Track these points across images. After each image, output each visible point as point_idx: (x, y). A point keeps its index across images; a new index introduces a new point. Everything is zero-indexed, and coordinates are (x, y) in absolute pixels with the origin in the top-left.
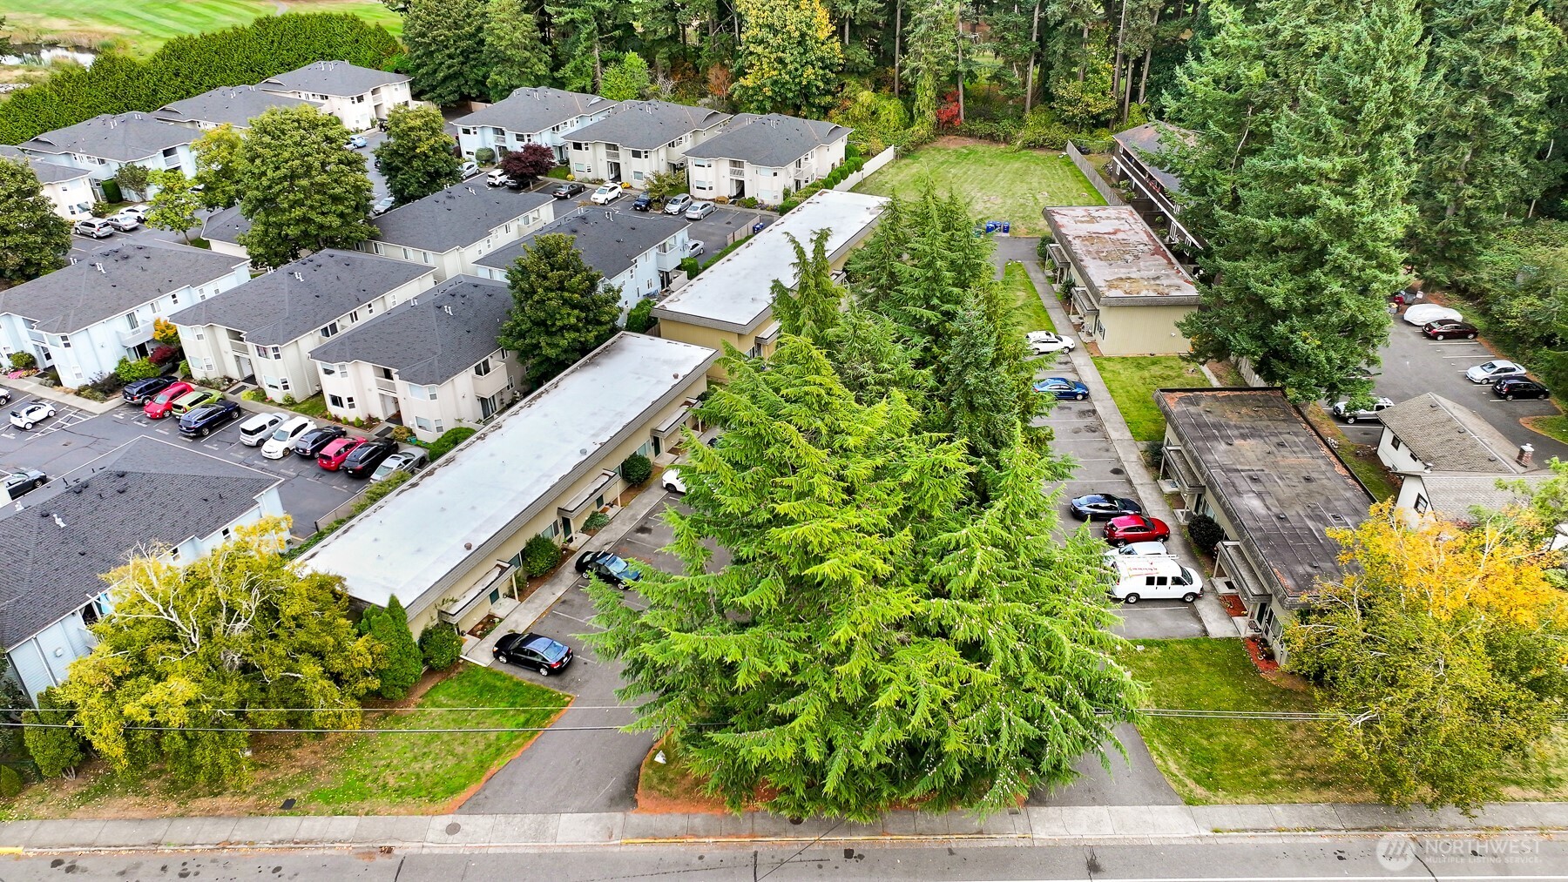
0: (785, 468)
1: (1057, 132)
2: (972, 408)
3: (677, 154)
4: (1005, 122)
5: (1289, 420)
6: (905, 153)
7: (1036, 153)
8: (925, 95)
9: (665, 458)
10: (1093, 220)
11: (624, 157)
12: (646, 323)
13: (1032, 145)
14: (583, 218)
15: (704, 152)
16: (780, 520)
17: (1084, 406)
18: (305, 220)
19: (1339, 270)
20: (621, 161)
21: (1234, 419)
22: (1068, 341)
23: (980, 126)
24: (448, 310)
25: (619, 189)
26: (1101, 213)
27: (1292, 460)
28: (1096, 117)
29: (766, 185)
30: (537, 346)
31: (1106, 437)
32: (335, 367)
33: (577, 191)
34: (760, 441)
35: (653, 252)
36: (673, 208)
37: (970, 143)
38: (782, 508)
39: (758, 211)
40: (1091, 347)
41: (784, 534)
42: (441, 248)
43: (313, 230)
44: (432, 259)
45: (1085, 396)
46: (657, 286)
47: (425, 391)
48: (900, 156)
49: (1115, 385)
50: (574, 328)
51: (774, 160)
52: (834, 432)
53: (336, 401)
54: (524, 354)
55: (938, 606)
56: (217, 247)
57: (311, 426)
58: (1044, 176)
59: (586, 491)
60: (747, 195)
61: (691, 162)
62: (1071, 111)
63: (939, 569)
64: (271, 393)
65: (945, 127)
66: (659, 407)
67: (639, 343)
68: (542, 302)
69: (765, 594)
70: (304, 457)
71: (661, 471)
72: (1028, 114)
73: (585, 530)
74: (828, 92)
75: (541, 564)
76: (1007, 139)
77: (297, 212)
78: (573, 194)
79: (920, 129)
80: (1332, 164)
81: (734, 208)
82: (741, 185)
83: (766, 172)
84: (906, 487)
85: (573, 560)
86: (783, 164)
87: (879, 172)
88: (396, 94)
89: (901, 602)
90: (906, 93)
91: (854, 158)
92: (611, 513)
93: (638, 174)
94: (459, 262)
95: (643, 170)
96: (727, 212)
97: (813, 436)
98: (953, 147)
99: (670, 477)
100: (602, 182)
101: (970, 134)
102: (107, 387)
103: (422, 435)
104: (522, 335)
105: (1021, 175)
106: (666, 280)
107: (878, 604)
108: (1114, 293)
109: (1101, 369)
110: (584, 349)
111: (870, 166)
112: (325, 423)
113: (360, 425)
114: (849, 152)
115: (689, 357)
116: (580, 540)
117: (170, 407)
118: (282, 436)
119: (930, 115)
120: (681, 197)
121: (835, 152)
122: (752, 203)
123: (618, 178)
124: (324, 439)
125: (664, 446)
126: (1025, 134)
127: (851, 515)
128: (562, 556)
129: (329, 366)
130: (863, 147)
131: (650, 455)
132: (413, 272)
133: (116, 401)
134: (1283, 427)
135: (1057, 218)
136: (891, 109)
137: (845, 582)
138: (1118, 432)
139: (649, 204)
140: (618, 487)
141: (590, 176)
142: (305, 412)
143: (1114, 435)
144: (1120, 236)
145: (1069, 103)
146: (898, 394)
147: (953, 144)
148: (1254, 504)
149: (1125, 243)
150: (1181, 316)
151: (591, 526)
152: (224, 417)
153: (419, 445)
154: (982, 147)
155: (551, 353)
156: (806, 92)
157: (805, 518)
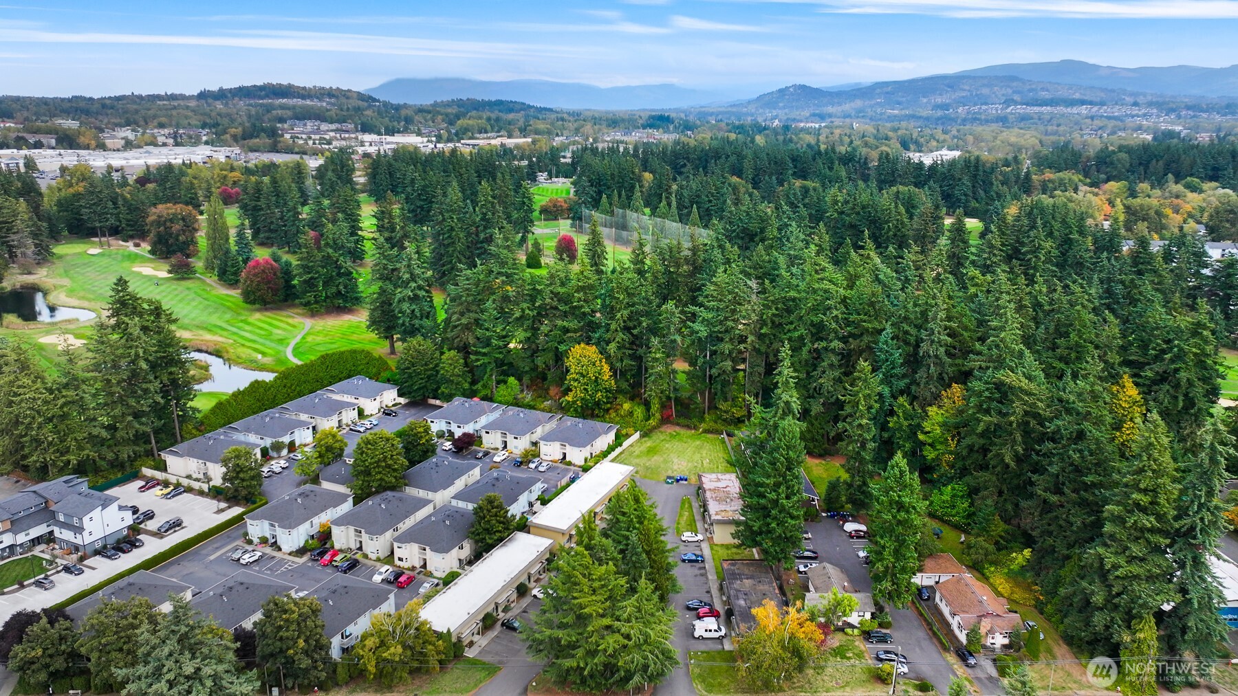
0: (576, 584)
1: (719, 426)
2: (635, 568)
3: (535, 438)
4: (694, 420)
5: (767, 572)
6: (646, 434)
7: (709, 436)
8: (655, 407)
9: (532, 584)
10: (719, 480)
11: (510, 438)
12: (524, 527)
13: (706, 431)
14: (497, 479)
15: (548, 438)
16: (575, 598)
17: (702, 565)
18: (381, 479)
19: (775, 518)
20: (507, 440)
21: (746, 572)
22: (700, 537)
23: (682, 421)
24: (448, 522)
25: (507, 454)
26: (723, 477)
27: (761, 587)
28: (738, 419)
29: (577, 456)
30: (485, 539)
31: (707, 578)
32: (403, 545)
33: (486, 454)
34: (569, 577)
35: (526, 493)
36: (532, 466)
37: (678, 429)
38: (575, 595)
39: (572, 467)
40: (710, 540)
41: (576, 602)
42: (435, 491)
43: (383, 484)
44: (431, 495)
45: (703, 561)
46: (527, 508)
47: (441, 556)
48: (642, 436)
49: (716, 557)
50: (500, 532)
51: (581, 444)
52: (590, 574)
53: (400, 559)
54: (477, 542)
55: (617, 624)
56: (326, 485)
57: (391, 570)
58: (710, 450)
59: (504, 596)
60: (568, 459)
61: (542, 443)
62: (725, 416)
63: (617, 613)
64: (371, 555)
65: (666, 420)
66: (531, 564)
67: (521, 537)
68: (489, 521)
69: (569, 619)
70: (389, 582)
71: (532, 589)
72: (706, 415)
73: (503, 611)
74: (608, 403)
75: (489, 622)
76: (696, 428)
77: (378, 477)
78: (484, 456)
79: (652, 422)
80: (770, 481)
81: (561, 465)
82: (565, 455)
83: (576, 450)
84: (610, 590)
85: (500, 622)
86: (584, 446)
87: (631, 446)
88: (390, 396)
89: (607, 621)
90: (647, 404)
91: (619, 439)
92: (512, 605)
93: (516, 447)
94: (442, 497)
95: (519, 446)
96: (557, 468)
97: (584, 576)
98: (669, 431)
99: (535, 592)
100: (497, 449)
101: (678, 424)
102: (301, 552)
103: (436, 574)
104: (478, 534)
105: (699, 448)
106: (531, 505)
107: (600, 622)
108: (719, 517)
109: (712, 549)
110: (501, 540)
111: (626, 444)
112: (396, 569)
113: (408, 569)
114: (617, 436)
115: (543, 543)
116: (501, 615)
117: (331, 561)
118: (381, 573)
119: (658, 415)
120: (536, 460)
121: (611, 437)
122: (570, 464)
123: (505, 447)
124: (398, 575)
125: (532, 580)
126: (703, 426)
127: (594, 598)
128: (495, 621)
129: (400, 545)
130: (624, 432)
131: (527, 583)
132: (425, 502)
133: (305, 558)
134: (763, 575)
135: (703, 479)
136: (639, 412)
137: (591, 615)
138: (712, 576)
139: (521, 463)
140: (515, 596)
141: (493, 446)
142: (386, 564)
143: (710, 577)
144: (728, 489)
145: (725, 412)
146: (611, 563)
147: (670, 430)
148: (742, 602)
149: (728, 493)
150: (733, 529)
151: (506, 610)
152: (353, 565)
153: (435, 578)
154: (683, 431)
155: (490, 542)
156: (598, 404)
157: (581, 597)
